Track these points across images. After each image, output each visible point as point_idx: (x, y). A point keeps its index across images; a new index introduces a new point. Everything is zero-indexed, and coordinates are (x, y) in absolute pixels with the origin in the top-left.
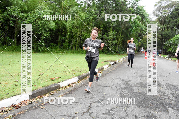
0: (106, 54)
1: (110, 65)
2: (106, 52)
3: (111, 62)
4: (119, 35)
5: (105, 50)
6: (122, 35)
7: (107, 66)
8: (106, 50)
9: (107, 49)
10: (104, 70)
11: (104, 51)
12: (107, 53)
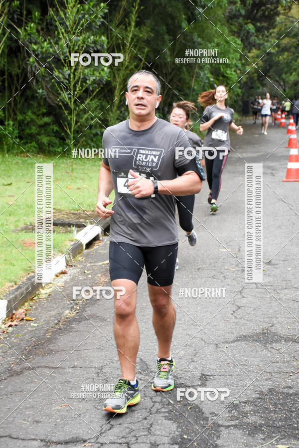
0: (45, 151)
1: (77, 249)
2: (45, 140)
3: (80, 226)
4: (124, 23)
5: (34, 130)
6: (138, 24)
7: (59, 262)
8: (46, 124)
9: (46, 119)
10: (44, 293)
11: (31, 137)
12: (50, 144)
